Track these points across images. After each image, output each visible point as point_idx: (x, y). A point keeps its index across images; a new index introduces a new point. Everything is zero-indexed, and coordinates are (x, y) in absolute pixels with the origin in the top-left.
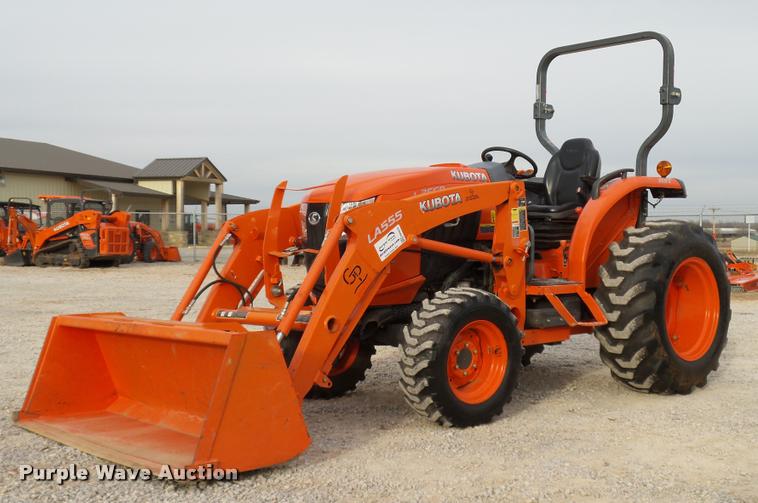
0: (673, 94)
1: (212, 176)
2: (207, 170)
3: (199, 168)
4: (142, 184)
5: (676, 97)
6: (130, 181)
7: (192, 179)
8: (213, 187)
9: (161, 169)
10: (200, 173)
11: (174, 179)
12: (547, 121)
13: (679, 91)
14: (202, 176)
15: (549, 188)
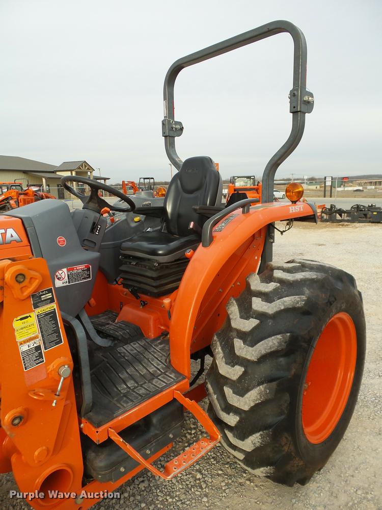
0: (306, 98)
1: (88, 169)
2: (85, 166)
3: (82, 166)
4: (58, 173)
5: (308, 102)
6: (53, 172)
7: (79, 170)
8: (89, 173)
9: (66, 167)
10: (83, 168)
11: (71, 171)
12: (176, 138)
13: (311, 95)
14: (83, 169)
15: (169, 209)
